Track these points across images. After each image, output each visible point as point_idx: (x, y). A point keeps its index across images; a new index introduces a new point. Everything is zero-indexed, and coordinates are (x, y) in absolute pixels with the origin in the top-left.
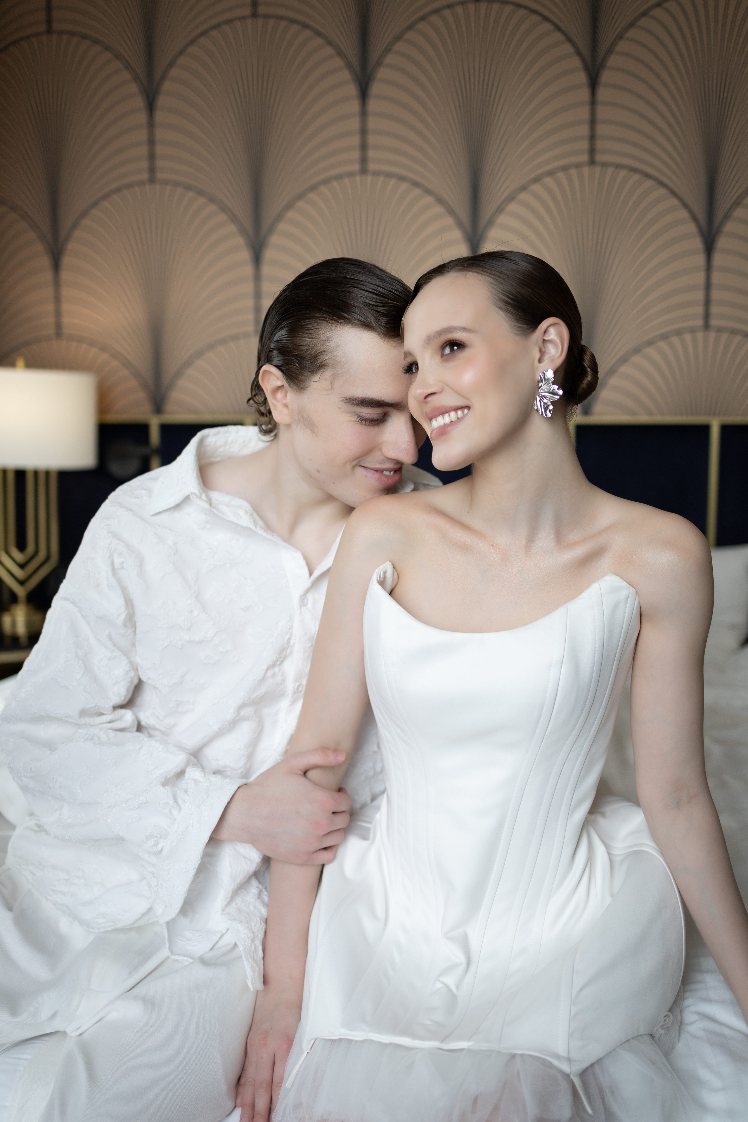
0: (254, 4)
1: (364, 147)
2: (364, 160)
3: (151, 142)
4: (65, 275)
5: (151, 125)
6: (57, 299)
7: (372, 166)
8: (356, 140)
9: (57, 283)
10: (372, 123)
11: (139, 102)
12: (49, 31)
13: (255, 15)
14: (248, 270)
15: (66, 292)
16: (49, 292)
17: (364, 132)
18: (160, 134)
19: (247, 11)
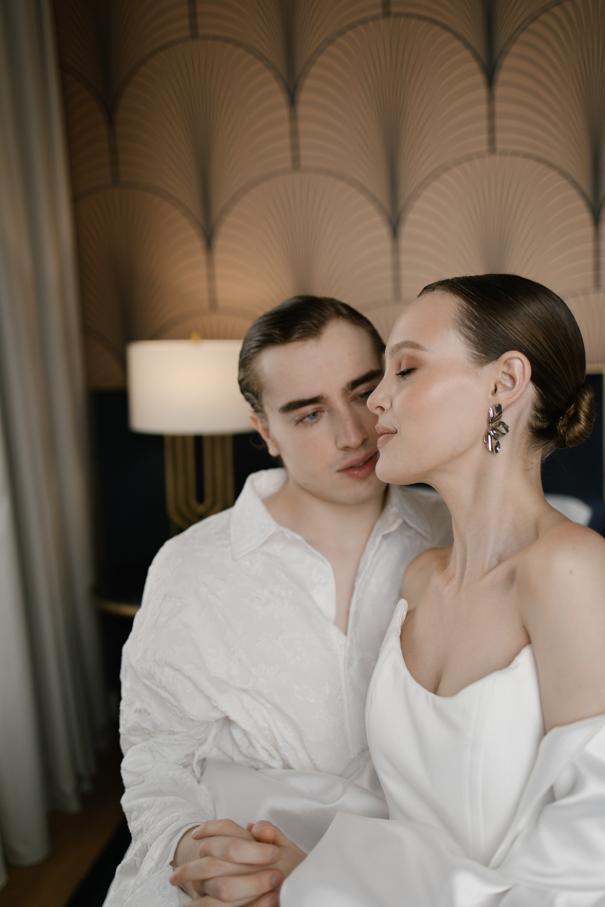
0: (386, 4)
1: (492, 129)
2: (492, 142)
3: (294, 134)
4: (219, 255)
5: (294, 118)
6: (211, 277)
7: (500, 146)
8: (484, 124)
9: (210, 263)
10: (499, 107)
11: (281, 98)
12: (194, 36)
13: (387, 14)
14: (387, 244)
15: (219, 270)
16: (203, 271)
17: (491, 116)
18: (303, 126)
19: (379, 11)
